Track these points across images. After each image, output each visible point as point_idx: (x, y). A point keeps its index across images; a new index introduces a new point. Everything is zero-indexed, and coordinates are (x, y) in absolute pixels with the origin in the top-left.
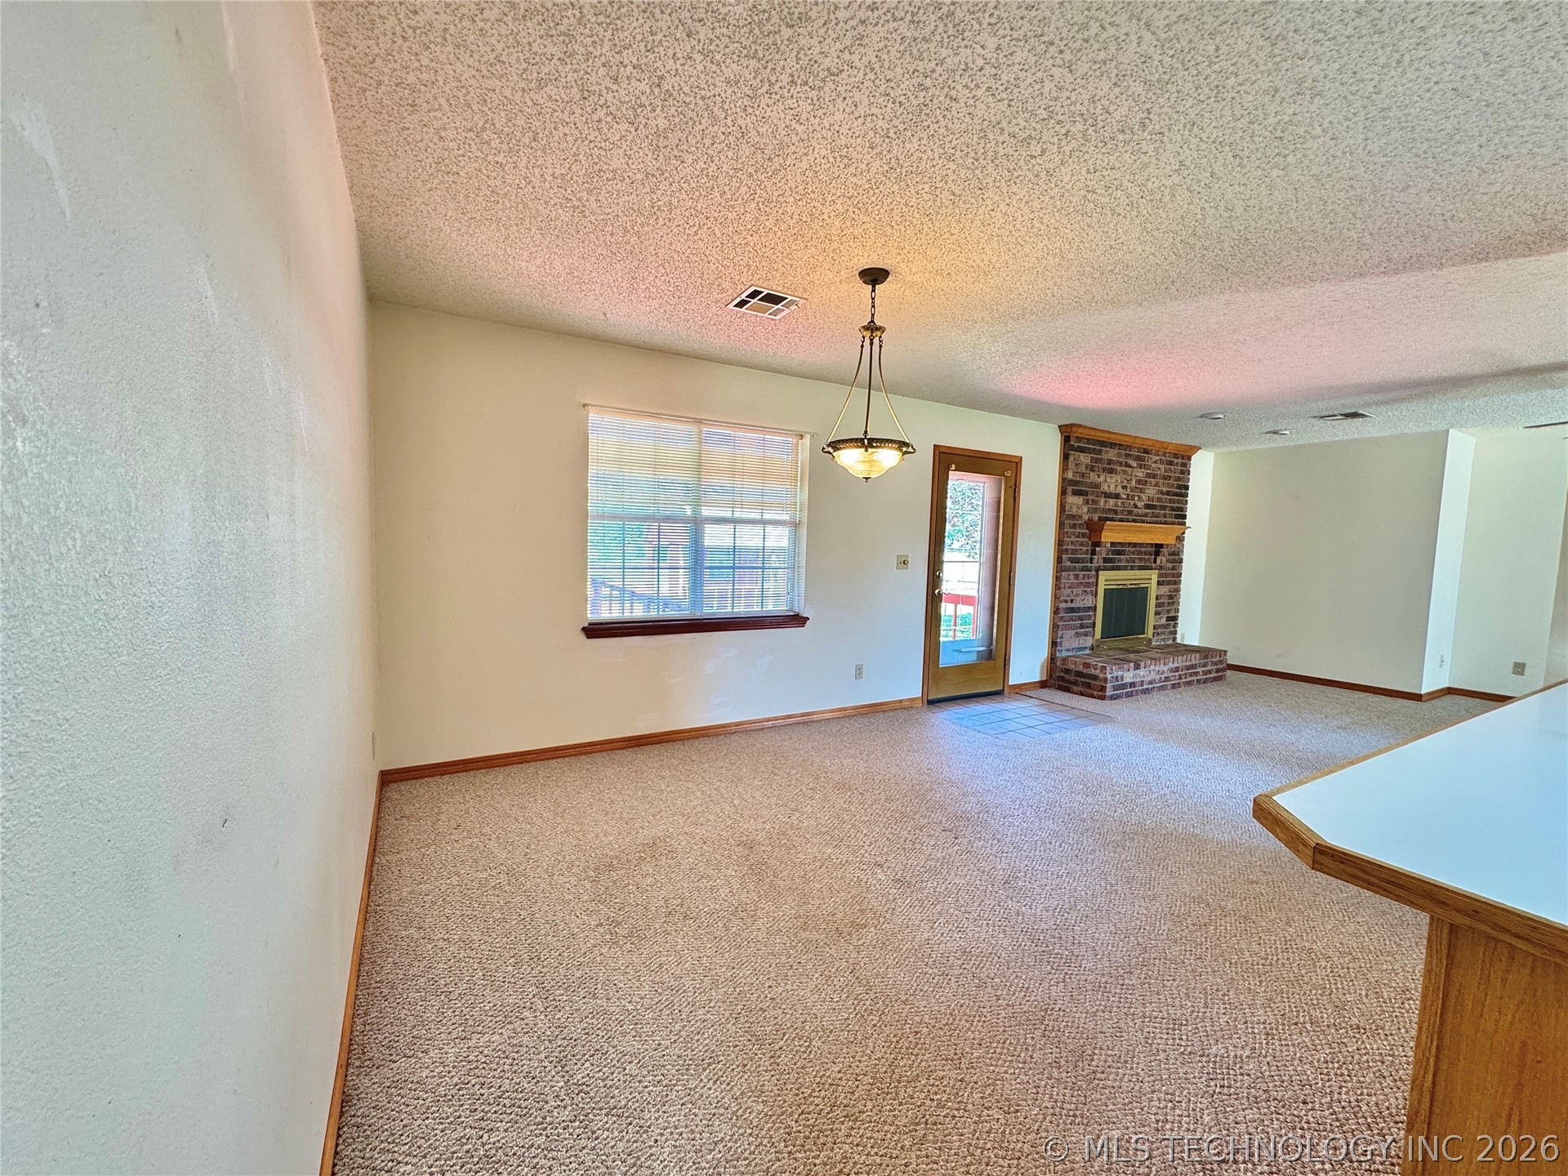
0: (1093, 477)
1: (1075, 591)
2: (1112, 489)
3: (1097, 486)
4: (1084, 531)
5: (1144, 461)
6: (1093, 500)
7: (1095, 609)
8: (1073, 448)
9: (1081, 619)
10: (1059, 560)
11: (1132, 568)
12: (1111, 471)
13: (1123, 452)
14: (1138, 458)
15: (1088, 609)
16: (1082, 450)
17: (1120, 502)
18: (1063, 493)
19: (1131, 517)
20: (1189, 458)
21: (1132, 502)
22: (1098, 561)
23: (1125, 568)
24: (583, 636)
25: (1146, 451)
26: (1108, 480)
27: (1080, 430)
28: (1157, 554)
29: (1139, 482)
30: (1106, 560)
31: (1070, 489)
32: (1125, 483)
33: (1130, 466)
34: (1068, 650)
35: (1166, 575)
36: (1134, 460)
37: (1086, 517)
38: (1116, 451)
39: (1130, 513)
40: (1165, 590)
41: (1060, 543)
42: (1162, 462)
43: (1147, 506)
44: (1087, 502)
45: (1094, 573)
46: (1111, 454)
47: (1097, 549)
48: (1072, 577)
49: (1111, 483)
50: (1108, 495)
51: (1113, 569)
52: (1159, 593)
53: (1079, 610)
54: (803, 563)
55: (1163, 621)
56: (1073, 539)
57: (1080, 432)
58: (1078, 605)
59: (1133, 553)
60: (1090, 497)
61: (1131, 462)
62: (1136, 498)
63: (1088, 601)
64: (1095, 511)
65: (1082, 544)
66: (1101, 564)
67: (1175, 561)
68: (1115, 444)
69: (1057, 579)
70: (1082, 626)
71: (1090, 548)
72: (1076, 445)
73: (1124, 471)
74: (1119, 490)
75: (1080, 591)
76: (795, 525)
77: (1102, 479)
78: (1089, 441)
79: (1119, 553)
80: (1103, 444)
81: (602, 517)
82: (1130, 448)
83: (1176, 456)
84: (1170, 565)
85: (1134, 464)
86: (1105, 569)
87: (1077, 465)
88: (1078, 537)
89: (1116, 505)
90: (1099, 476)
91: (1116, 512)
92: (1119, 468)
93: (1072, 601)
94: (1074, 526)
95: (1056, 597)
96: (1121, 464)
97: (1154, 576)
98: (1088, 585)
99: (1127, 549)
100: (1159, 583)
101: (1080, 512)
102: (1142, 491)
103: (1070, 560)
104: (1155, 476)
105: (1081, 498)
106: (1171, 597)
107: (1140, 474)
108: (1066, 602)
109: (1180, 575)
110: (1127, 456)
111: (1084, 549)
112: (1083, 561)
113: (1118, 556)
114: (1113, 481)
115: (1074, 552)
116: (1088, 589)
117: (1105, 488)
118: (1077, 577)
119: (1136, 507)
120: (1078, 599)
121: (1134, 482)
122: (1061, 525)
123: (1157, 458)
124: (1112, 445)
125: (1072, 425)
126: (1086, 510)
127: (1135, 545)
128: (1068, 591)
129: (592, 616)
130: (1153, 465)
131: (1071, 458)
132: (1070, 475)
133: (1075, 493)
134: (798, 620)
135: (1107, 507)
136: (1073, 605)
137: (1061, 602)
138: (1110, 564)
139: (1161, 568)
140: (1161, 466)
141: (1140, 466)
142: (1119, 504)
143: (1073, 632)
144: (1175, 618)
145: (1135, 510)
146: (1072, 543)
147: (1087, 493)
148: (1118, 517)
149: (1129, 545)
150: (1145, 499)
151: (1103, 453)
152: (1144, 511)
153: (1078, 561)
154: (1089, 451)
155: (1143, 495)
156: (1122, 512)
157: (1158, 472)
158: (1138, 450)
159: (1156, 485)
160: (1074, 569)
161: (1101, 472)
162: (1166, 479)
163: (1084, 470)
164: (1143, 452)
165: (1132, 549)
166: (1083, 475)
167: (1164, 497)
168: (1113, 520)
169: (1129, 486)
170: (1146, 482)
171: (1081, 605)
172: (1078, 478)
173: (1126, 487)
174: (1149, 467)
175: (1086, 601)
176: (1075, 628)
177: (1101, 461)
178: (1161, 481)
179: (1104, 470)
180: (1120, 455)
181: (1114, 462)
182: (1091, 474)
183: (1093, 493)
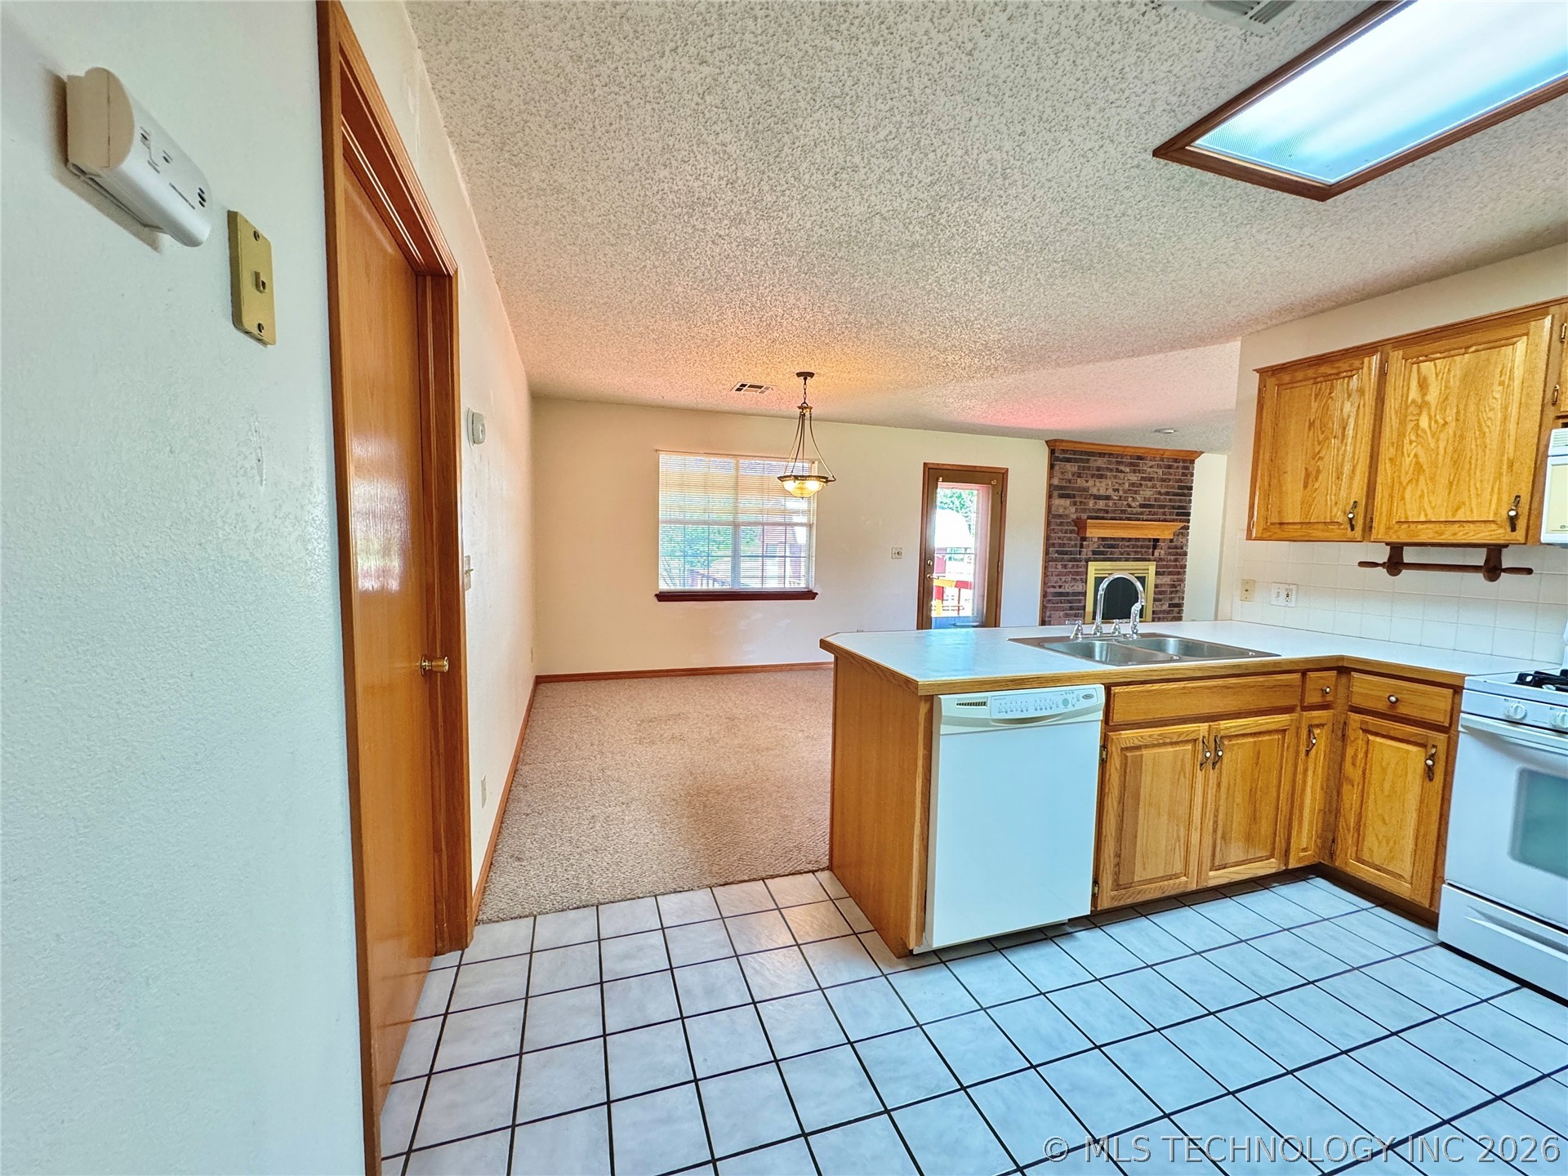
0: (1081, 482)
1: (1063, 578)
2: (1102, 492)
3: (1086, 490)
4: (1072, 528)
5: (1138, 466)
6: (1081, 502)
7: (1084, 594)
8: (1058, 459)
9: (1069, 602)
10: (1047, 553)
11: (1127, 560)
12: (1101, 477)
13: (1114, 460)
14: (1131, 464)
15: (1079, 594)
16: (1068, 460)
17: (1111, 503)
18: (1050, 496)
19: (1124, 516)
20: (1192, 462)
21: (1125, 503)
22: (1086, 552)
23: (1119, 560)
24: (655, 599)
25: (1140, 458)
26: (1098, 484)
27: (1064, 444)
28: (1155, 547)
29: (1133, 485)
30: (1094, 553)
31: (1056, 493)
32: (1117, 487)
33: (1121, 472)
35: (1167, 567)
36: (1126, 466)
37: (1074, 516)
38: (1105, 459)
39: (1123, 512)
40: (1166, 580)
41: (1048, 538)
42: (1159, 466)
43: (1142, 506)
44: (1075, 504)
45: (1084, 563)
46: (1100, 462)
47: (1084, 543)
48: (1059, 567)
49: (1100, 487)
50: (1098, 498)
51: (1104, 560)
52: (1159, 582)
53: (1067, 594)
54: (814, 554)
55: (1166, 607)
56: (1060, 535)
57: (1064, 446)
58: (1067, 590)
59: (1128, 546)
60: (1078, 499)
61: (1122, 468)
62: (1130, 499)
63: (1079, 588)
64: (1084, 510)
65: (1070, 539)
66: (1090, 555)
67: (1177, 554)
68: (1105, 454)
69: (1046, 568)
70: (1071, 608)
71: (1078, 542)
72: (1061, 456)
73: (1115, 477)
74: (1110, 492)
75: (1069, 578)
76: (810, 526)
77: (1091, 483)
78: (1075, 452)
79: (1112, 546)
80: (1092, 454)
81: (670, 522)
82: (1122, 456)
83: (1176, 461)
84: (1173, 558)
85: (1128, 470)
86: (1096, 560)
87: (1062, 473)
88: (1066, 533)
89: (1107, 505)
90: (1087, 482)
91: (1107, 512)
92: (1109, 474)
93: (1060, 587)
94: (1061, 524)
95: (1045, 584)
96: (1111, 470)
97: (1152, 568)
98: (1077, 573)
99: (1120, 543)
100: (1157, 573)
101: (1067, 512)
102: (1136, 492)
103: (1057, 552)
104: (1151, 479)
105: (1068, 502)
106: (1174, 586)
107: (1134, 478)
108: (1054, 587)
109: (1184, 567)
110: (1118, 463)
111: (1073, 543)
112: (1071, 553)
113: (1108, 550)
114: (1103, 484)
115: (1060, 545)
116: (1078, 577)
117: (1094, 491)
118: (1065, 566)
119: (1129, 506)
120: (1067, 585)
121: (1127, 485)
122: (1048, 523)
123: (1153, 463)
124: (1102, 455)
125: (1055, 441)
126: (1073, 510)
127: (1130, 540)
128: (1055, 578)
129: (664, 586)
131: (1057, 468)
132: (1056, 482)
133: (1061, 496)
134: (809, 595)
135: (1097, 507)
136: (1061, 590)
137: (1049, 587)
138: (1099, 555)
139: (1161, 560)
140: (1156, 470)
141: (1134, 471)
142: (1111, 504)
143: (1062, 613)
144: (1180, 605)
145: (1129, 509)
146: (1059, 538)
147: (1074, 496)
148: (1110, 515)
149: (1123, 539)
150: (1140, 499)
151: (1091, 461)
152: (1139, 510)
153: (1066, 553)
154: (1076, 461)
155: (1137, 496)
156: (1114, 511)
157: (1155, 476)
158: (1131, 457)
159: (1154, 486)
160: (1062, 560)
161: (1089, 478)
162: (1164, 481)
163: (1070, 477)
164: (1136, 459)
165: (1127, 544)
166: (1070, 481)
167: (1162, 497)
168: (1103, 518)
169: (1121, 489)
170: (1141, 485)
171: (1070, 590)
172: (1065, 484)
173: (1118, 490)
174: (1144, 472)
175: (1075, 588)
176: (1066, 610)
177: (1089, 468)
178: (1158, 484)
179: (1093, 476)
180: (1110, 462)
181: (1103, 469)
182: (1079, 480)
183: (1081, 495)
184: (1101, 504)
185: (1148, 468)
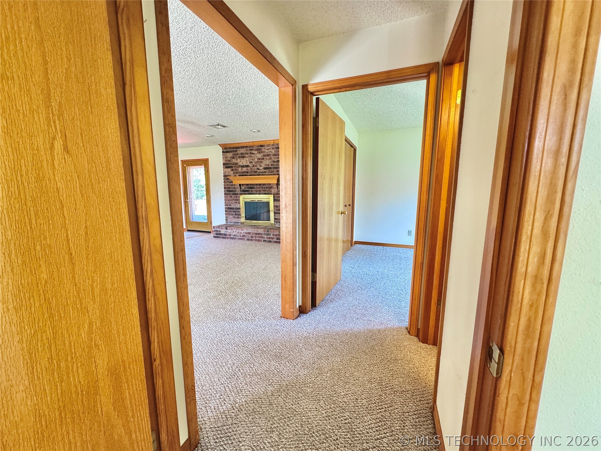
0: (234, 161)
1: (231, 202)
2: (244, 164)
3: (237, 164)
5: (261, 150)
6: (235, 169)
7: (241, 209)
8: (225, 152)
9: (234, 212)
11: (259, 194)
12: (243, 157)
13: (248, 149)
14: (257, 150)
15: (238, 209)
16: (228, 152)
17: (249, 168)
18: (224, 168)
19: (256, 174)
21: (256, 168)
22: (241, 191)
23: (256, 194)
25: (262, 146)
26: (242, 161)
29: (259, 159)
30: (243, 191)
31: (226, 166)
32: (251, 161)
33: (253, 154)
34: (231, 222)
36: (255, 150)
37: (233, 175)
38: (244, 149)
39: (256, 172)
43: (265, 168)
44: (233, 170)
45: (238, 196)
46: (242, 151)
47: (240, 187)
48: (229, 197)
50: (242, 167)
51: (249, 194)
56: (228, 183)
57: (225, 146)
58: (233, 207)
59: (259, 188)
61: (253, 152)
62: (258, 166)
63: (238, 206)
64: (237, 173)
65: (232, 185)
70: (236, 215)
72: (225, 150)
73: (250, 156)
74: (248, 164)
75: (234, 201)
77: (238, 161)
78: (230, 148)
79: (251, 188)
80: (238, 148)
82: (252, 146)
85: (256, 152)
86: (245, 194)
87: (226, 158)
88: (230, 183)
89: (247, 170)
90: (237, 160)
91: (248, 172)
92: (247, 155)
93: (230, 205)
95: (226, 204)
96: (248, 154)
97: (272, 197)
98: (237, 200)
99: (255, 186)
100: (275, 200)
101: (230, 174)
102: (261, 162)
103: (227, 191)
105: (230, 169)
107: (260, 156)
110: (251, 150)
111: (233, 187)
112: (233, 191)
113: (249, 189)
114: (245, 160)
115: (229, 188)
116: (237, 202)
117: (241, 164)
118: (232, 197)
119: (258, 169)
120: (233, 205)
121: (256, 160)
123: (269, 147)
124: (242, 147)
126: (232, 172)
127: (260, 184)
128: (228, 202)
130: (267, 151)
131: (224, 156)
132: (224, 162)
133: (228, 167)
135: (243, 171)
136: (230, 207)
138: (245, 192)
140: (272, 150)
141: (260, 153)
142: (249, 169)
143: (232, 216)
145: (258, 171)
146: (227, 185)
147: (232, 167)
148: (249, 174)
149: (256, 184)
150: (263, 165)
151: (238, 151)
152: (264, 170)
153: (231, 191)
154: (231, 152)
155: (262, 164)
156: (251, 172)
157: (271, 153)
158: (258, 146)
159: (270, 159)
160: (230, 194)
161: (238, 158)
162: (276, 155)
163: (229, 159)
164: (260, 147)
165: (259, 186)
166: (229, 161)
167: (275, 163)
168: (246, 175)
169: (253, 161)
170: (263, 158)
171: (234, 207)
172: (227, 162)
173: (252, 162)
174: (264, 152)
175: (236, 206)
176: (233, 215)
177: (237, 154)
178: (272, 157)
179: (239, 157)
180: (247, 150)
181: (244, 153)
182: (233, 160)
183: (235, 166)
184: (245, 169)
185: (265, 150)
